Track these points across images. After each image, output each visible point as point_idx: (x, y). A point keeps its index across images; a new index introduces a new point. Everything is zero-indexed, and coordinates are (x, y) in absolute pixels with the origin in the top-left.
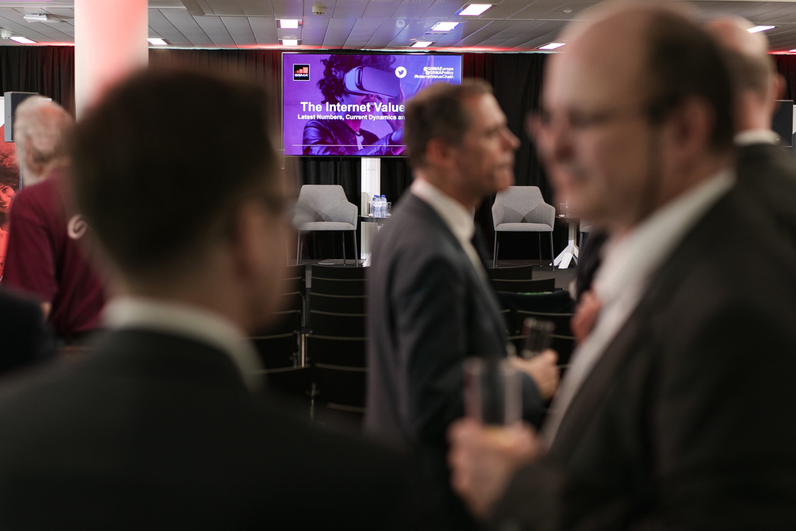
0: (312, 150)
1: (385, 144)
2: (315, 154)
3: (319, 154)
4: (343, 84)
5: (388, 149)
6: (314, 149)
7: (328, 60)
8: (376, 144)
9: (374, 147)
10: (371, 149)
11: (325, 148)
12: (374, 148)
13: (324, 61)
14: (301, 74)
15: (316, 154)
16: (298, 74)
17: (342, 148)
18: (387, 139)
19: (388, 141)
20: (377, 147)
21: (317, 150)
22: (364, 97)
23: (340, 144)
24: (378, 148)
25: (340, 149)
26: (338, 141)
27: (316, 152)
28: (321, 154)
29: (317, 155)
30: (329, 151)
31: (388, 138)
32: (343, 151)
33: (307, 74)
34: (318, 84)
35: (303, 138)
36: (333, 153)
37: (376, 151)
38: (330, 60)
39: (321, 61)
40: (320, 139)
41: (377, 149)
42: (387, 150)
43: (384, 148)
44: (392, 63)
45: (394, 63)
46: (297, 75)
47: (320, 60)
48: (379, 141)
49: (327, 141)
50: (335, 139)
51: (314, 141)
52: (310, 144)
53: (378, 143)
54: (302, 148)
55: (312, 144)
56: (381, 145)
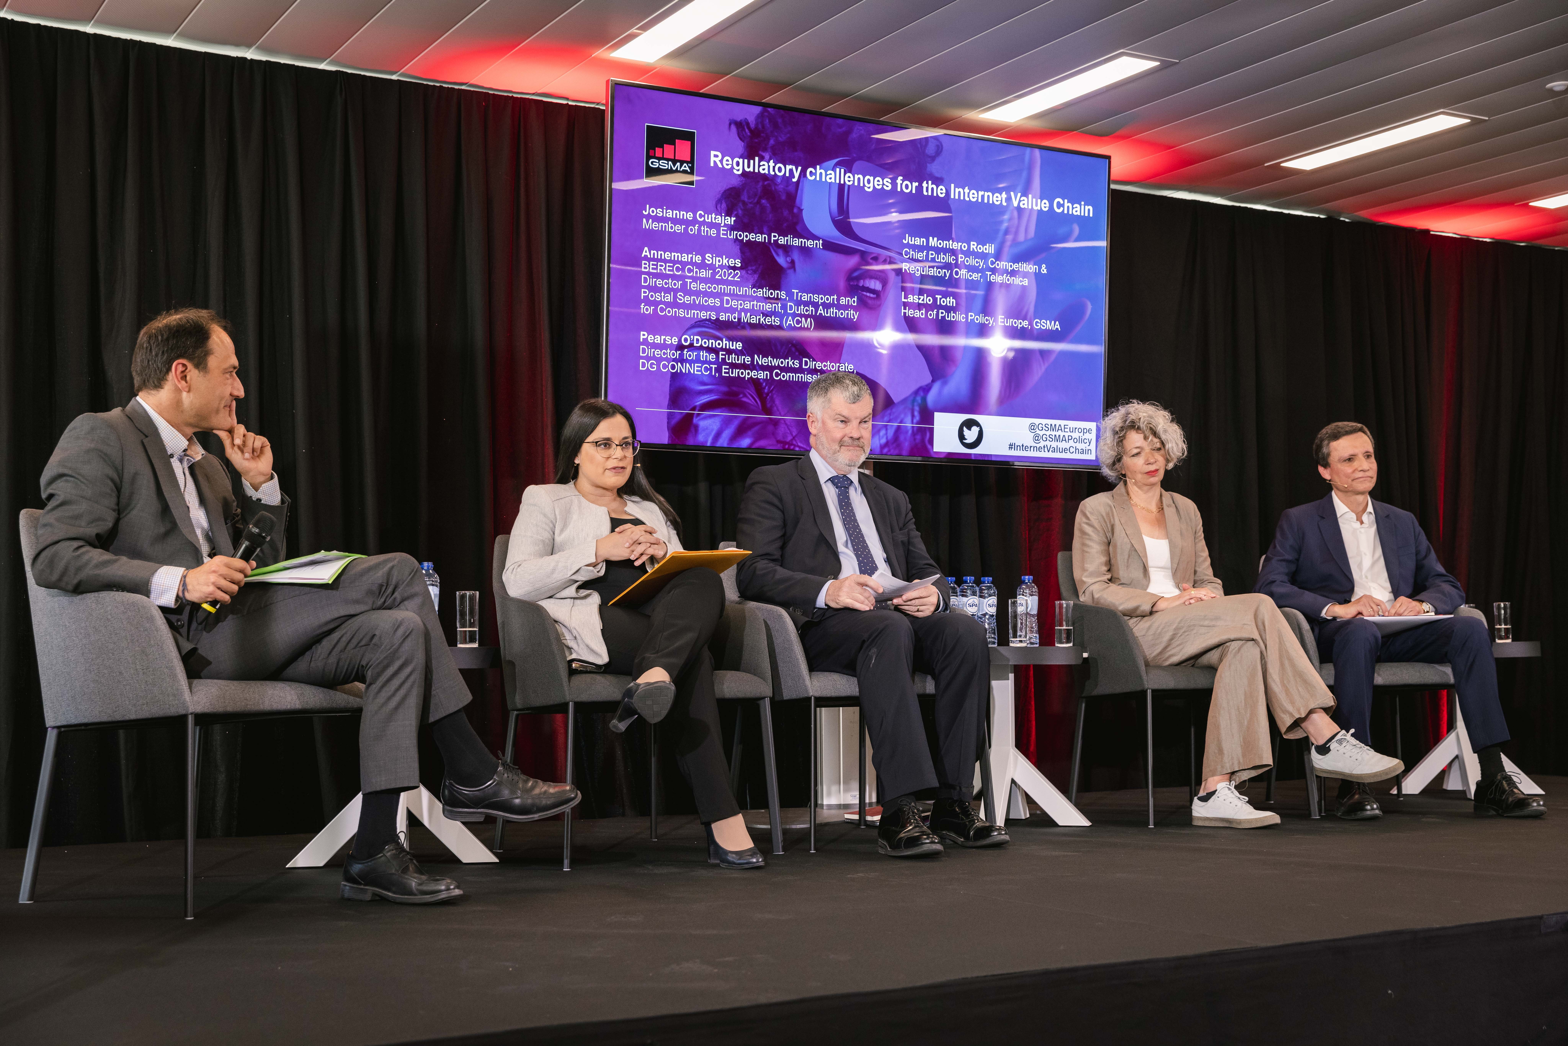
0: (696, 427)
1: (909, 418)
2: (706, 442)
3: (719, 444)
4: (795, 210)
5: (918, 437)
6: (703, 424)
7: (752, 126)
8: (886, 419)
11: (736, 423)
13: (740, 126)
14: (668, 160)
15: (709, 444)
16: (659, 159)
17: (786, 424)
18: (915, 404)
19: (917, 408)
20: (887, 430)
21: (712, 430)
22: (853, 261)
23: (782, 413)
24: (891, 433)
25: (782, 430)
26: (777, 402)
27: (708, 435)
28: (725, 445)
29: (713, 448)
30: (750, 433)
31: (919, 399)
32: (789, 438)
33: (687, 162)
34: (719, 202)
35: (671, 385)
36: (762, 443)
37: (883, 441)
38: (757, 124)
39: (730, 124)
40: (725, 394)
41: (886, 434)
42: (915, 439)
43: (907, 432)
44: (933, 159)
45: (939, 160)
46: (655, 164)
47: (728, 123)
48: (894, 410)
49: (745, 399)
50: (767, 394)
51: (706, 397)
52: (691, 407)
53: (890, 414)
54: (666, 421)
55: (698, 408)
56: (899, 421)
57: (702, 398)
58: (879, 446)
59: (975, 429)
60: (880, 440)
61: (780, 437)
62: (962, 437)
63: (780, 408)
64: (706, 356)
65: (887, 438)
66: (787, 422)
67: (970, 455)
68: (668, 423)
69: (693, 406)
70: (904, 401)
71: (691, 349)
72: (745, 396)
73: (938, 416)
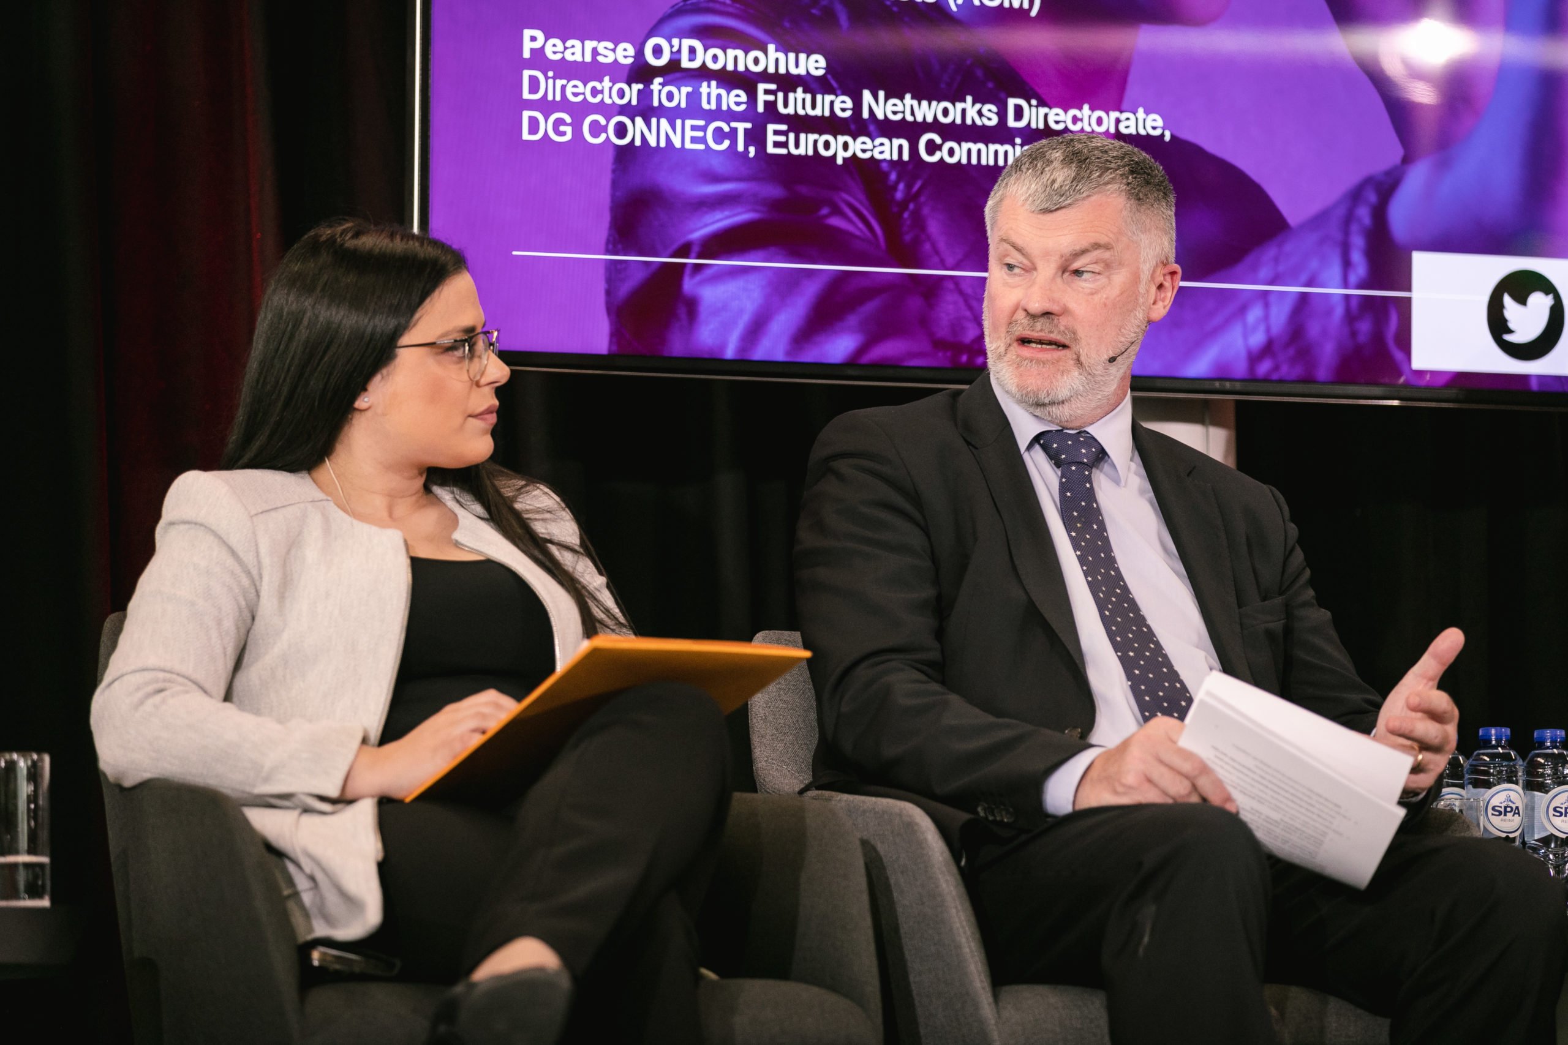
0: (692, 305)
1: (1335, 270)
2: (723, 347)
3: (760, 353)
5: (1365, 327)
6: (710, 295)
8: (1264, 272)
9: (1240, 305)
10: (1218, 320)
11: (810, 291)
12: (1243, 310)
15: (730, 353)
17: (961, 292)
18: (1354, 228)
19: (1358, 242)
20: (1267, 306)
21: (741, 311)
23: (950, 261)
24: (1279, 316)
25: (948, 309)
26: (934, 227)
27: (727, 327)
28: (780, 356)
29: (742, 365)
30: (853, 320)
31: (1364, 214)
35: (614, 184)
36: (889, 349)
37: (1258, 339)
40: (774, 205)
41: (1266, 317)
42: (1354, 334)
43: (1329, 312)
48: (1288, 247)
49: (835, 221)
50: (903, 205)
51: (718, 215)
52: (675, 246)
53: (1276, 260)
54: (600, 287)
55: (696, 249)
56: (1304, 278)
57: (709, 218)
58: (1244, 354)
59: (1540, 303)
60: (1245, 336)
61: (943, 330)
62: (1498, 325)
63: (942, 245)
64: (719, 97)
65: (1268, 330)
66: (965, 287)
67: (1524, 378)
68: (608, 293)
69: (682, 241)
70: (1318, 220)
71: (670, 77)
72: (837, 211)
73: (1423, 263)
